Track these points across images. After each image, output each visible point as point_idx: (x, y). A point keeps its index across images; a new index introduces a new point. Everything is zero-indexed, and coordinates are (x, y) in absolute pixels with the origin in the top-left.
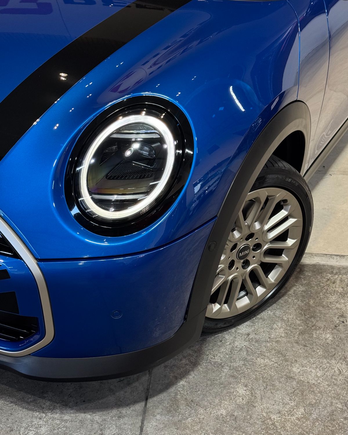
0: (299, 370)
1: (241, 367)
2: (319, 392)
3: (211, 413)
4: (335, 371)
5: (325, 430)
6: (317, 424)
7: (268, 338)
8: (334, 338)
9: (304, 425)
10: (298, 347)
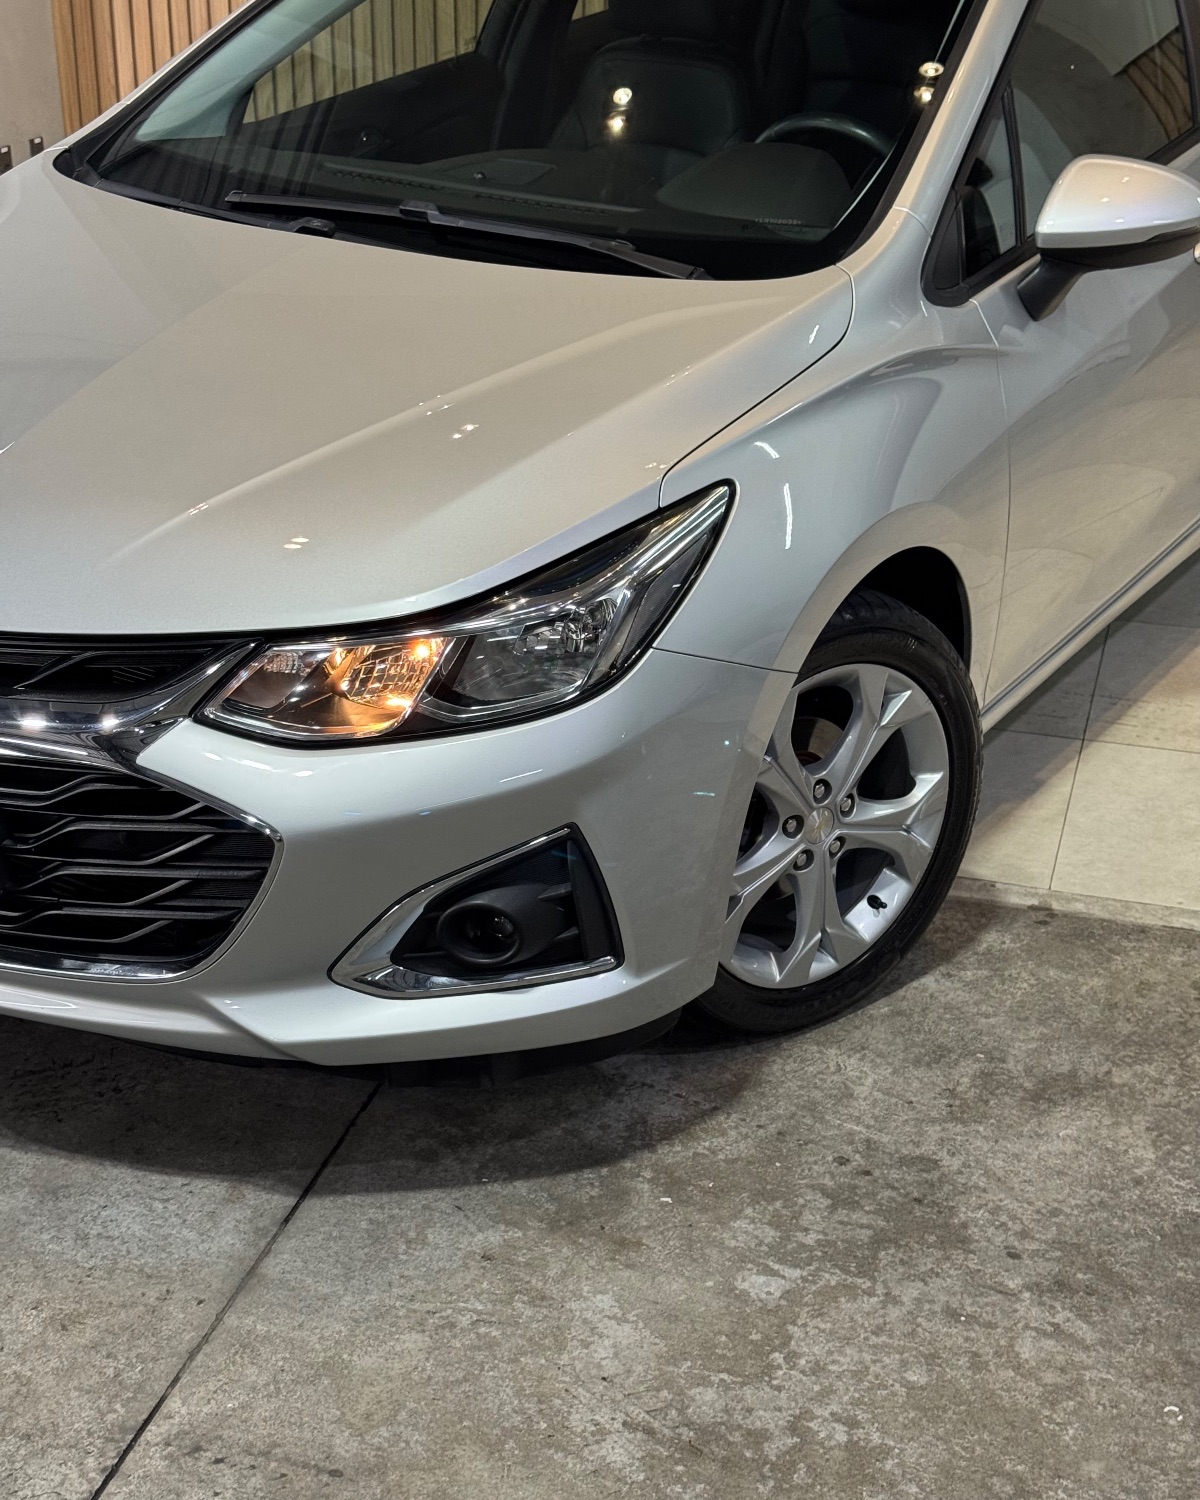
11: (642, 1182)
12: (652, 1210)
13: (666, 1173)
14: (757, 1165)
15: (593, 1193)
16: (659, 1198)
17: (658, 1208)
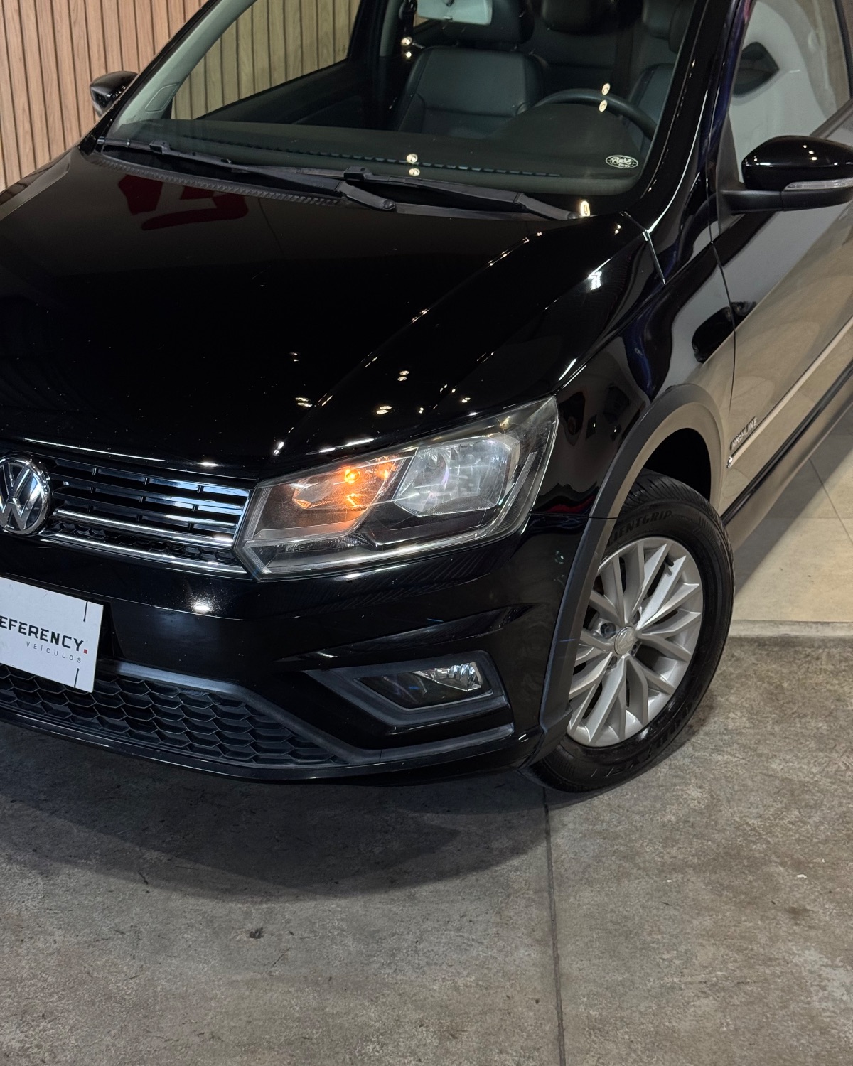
0: (781, 767)
1: (687, 766)
2: (818, 792)
3: (652, 820)
4: (839, 766)
5: (835, 834)
6: (822, 828)
7: (723, 730)
8: (830, 726)
9: (803, 829)
10: (774, 739)
12: (797, 884)
13: (788, 857)
15: (748, 879)
16: (795, 876)
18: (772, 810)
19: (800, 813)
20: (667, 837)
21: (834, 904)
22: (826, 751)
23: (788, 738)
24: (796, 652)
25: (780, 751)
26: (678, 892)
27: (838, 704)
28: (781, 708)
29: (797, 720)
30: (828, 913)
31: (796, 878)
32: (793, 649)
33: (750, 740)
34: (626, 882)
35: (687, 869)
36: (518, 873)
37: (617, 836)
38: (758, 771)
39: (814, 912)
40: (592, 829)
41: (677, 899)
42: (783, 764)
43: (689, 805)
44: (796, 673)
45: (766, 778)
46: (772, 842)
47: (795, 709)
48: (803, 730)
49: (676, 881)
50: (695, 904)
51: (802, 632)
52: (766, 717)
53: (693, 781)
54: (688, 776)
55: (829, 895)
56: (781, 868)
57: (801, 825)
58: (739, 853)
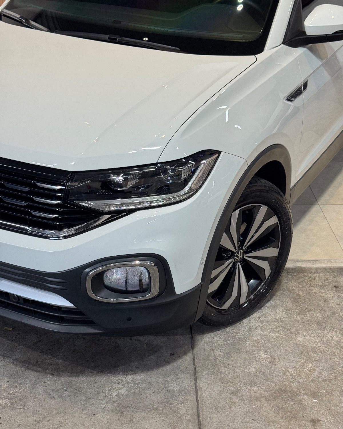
11: (304, 396)
12: (314, 406)
13: (308, 390)
14: (333, 380)
15: (291, 403)
16: (312, 400)
17: (315, 404)
18: (300, 363)
19: (312, 364)
20: (252, 381)
21: (331, 416)
22: (322, 330)
23: (304, 323)
24: (305, 276)
25: (301, 330)
26: (259, 413)
27: (325, 303)
28: (300, 306)
29: (308, 312)
30: (329, 421)
31: (313, 402)
32: (303, 274)
33: (287, 325)
34: (234, 408)
35: (262, 399)
36: (183, 405)
37: (228, 382)
38: (292, 342)
39: (323, 421)
40: (216, 378)
41: (258, 417)
42: (303, 337)
43: (261, 362)
44: (305, 287)
45: (296, 345)
46: (301, 382)
47: (306, 307)
48: (310, 318)
49: (258, 406)
50: (267, 419)
51: (307, 265)
52: (293, 312)
53: (262, 348)
54: (259, 346)
55: (329, 411)
56: (306, 397)
57: (313, 371)
58: (286, 389)
